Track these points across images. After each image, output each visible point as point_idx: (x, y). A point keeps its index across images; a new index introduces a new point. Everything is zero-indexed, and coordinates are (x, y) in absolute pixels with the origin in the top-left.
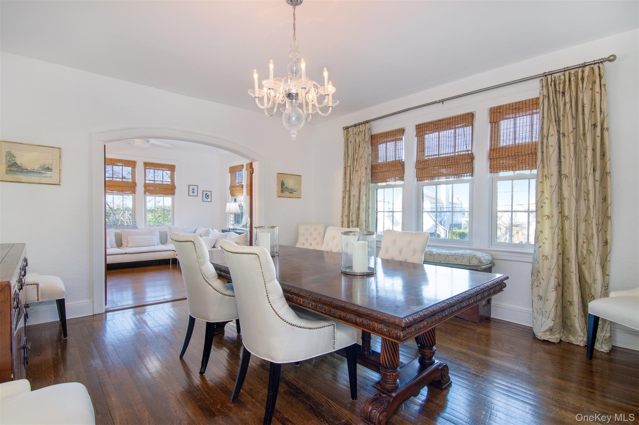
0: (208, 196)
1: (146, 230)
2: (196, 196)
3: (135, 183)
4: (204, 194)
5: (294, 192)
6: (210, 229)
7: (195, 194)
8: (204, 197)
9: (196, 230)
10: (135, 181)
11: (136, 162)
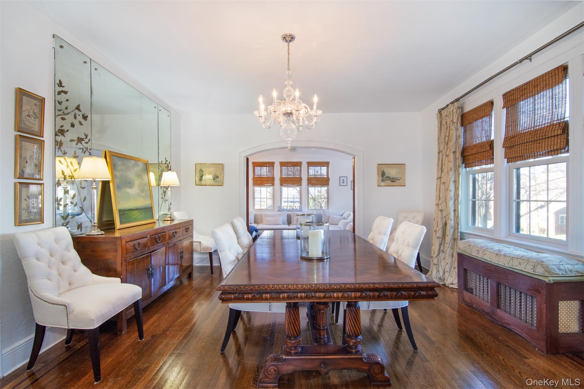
2: (346, 186)
3: (301, 177)
5: (396, 181)
7: (345, 184)
11: (302, 163)
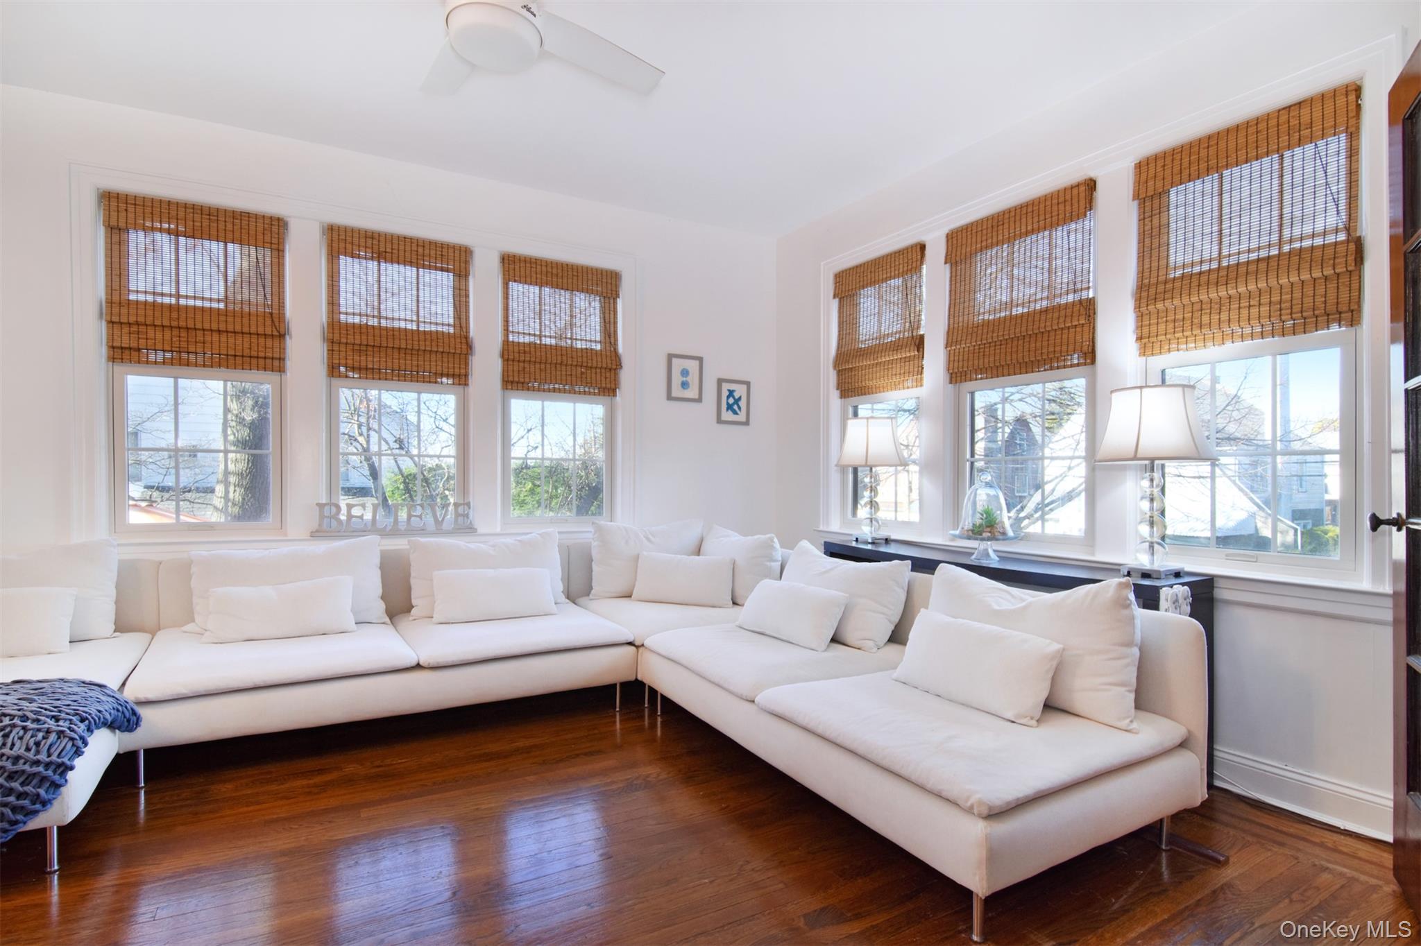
0: (737, 401)
1: (509, 540)
2: (694, 400)
3: (467, 338)
4: (725, 394)
6: (776, 540)
7: (693, 392)
8: (724, 406)
9: (702, 541)
10: (468, 332)
11: (471, 252)
